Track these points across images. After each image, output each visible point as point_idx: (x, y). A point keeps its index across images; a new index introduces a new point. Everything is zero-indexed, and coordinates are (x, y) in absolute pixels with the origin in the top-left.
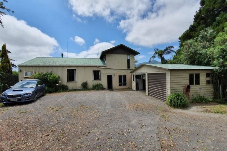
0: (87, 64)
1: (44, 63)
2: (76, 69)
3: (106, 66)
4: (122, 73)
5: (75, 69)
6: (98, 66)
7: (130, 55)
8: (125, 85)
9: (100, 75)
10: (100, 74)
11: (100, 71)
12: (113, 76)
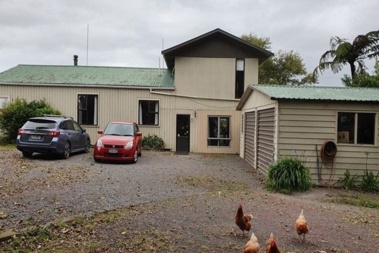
0: (126, 84)
1: (31, 78)
2: (98, 94)
3: (173, 90)
4: (219, 110)
5: (97, 96)
6: (152, 90)
7: (246, 59)
8: (226, 143)
9: (158, 113)
10: (157, 111)
11: (158, 101)
12: (192, 117)
